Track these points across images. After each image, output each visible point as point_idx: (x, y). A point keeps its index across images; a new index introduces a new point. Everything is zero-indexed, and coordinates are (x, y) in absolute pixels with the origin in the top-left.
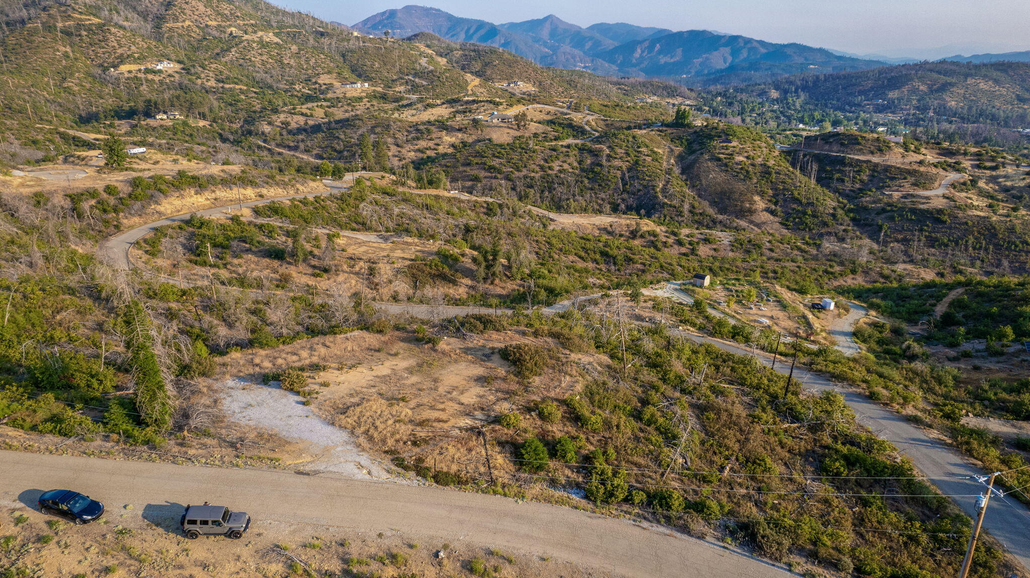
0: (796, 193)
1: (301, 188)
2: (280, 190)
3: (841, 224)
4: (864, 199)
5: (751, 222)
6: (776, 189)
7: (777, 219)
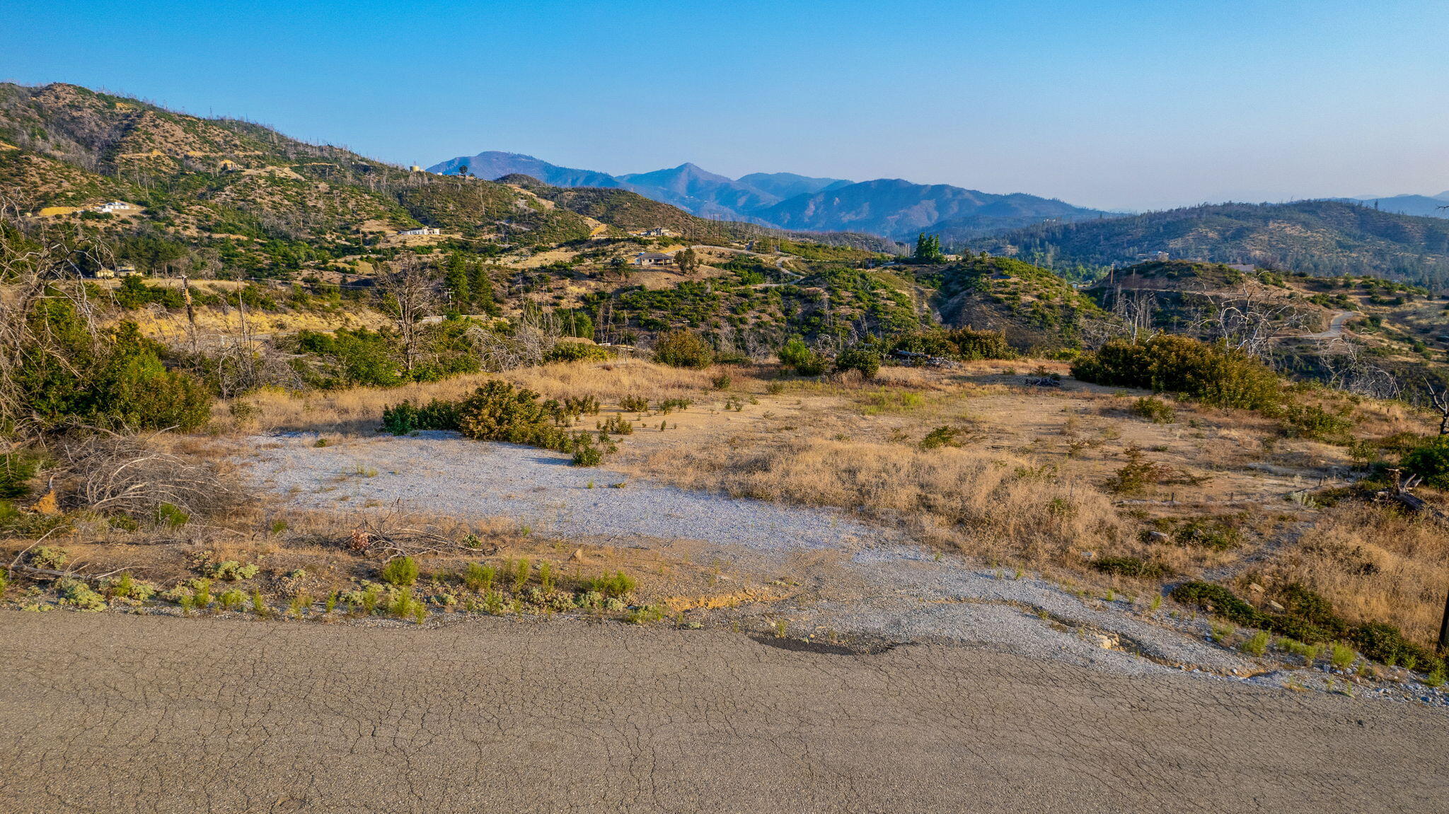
1: (353, 318)
2: (316, 319)
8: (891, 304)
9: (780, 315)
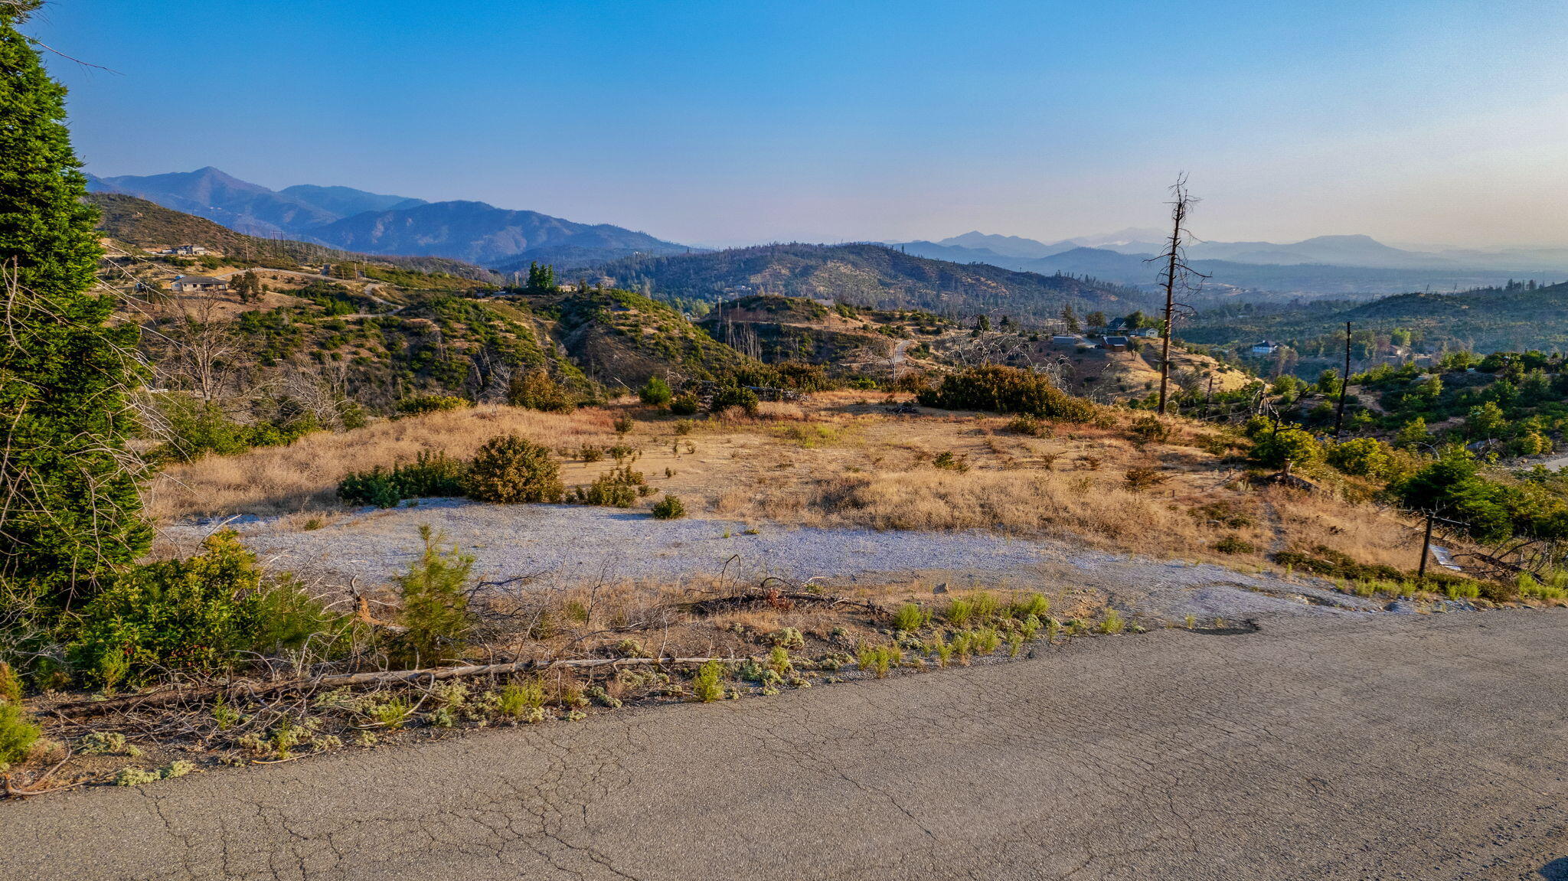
8: (512, 336)
9: (381, 350)
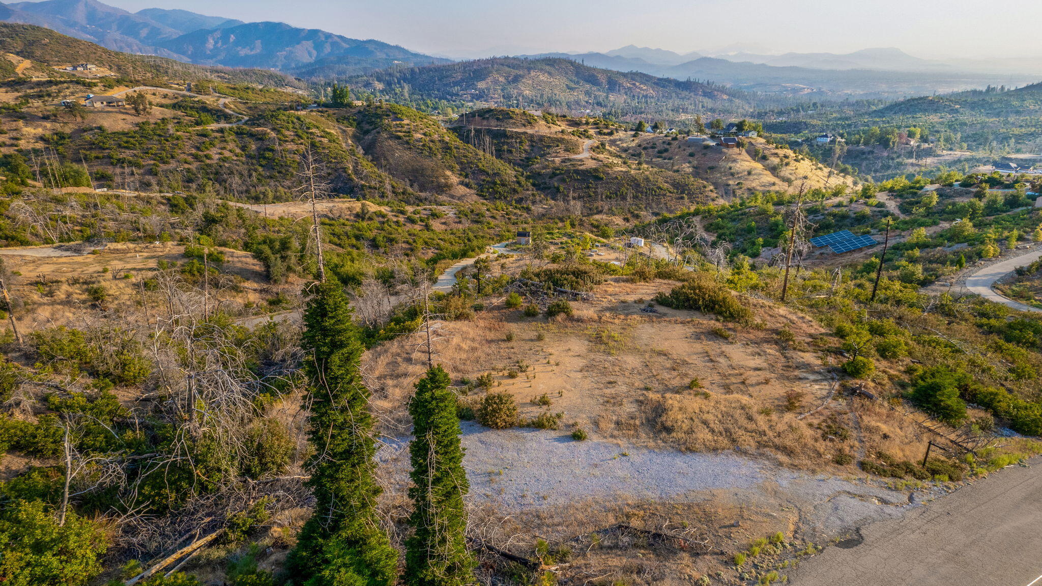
0: (480, 165)
3: (528, 190)
4: (534, 166)
5: (453, 197)
6: (462, 163)
7: (473, 191)
8: (325, 140)
9: (238, 151)
